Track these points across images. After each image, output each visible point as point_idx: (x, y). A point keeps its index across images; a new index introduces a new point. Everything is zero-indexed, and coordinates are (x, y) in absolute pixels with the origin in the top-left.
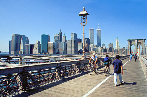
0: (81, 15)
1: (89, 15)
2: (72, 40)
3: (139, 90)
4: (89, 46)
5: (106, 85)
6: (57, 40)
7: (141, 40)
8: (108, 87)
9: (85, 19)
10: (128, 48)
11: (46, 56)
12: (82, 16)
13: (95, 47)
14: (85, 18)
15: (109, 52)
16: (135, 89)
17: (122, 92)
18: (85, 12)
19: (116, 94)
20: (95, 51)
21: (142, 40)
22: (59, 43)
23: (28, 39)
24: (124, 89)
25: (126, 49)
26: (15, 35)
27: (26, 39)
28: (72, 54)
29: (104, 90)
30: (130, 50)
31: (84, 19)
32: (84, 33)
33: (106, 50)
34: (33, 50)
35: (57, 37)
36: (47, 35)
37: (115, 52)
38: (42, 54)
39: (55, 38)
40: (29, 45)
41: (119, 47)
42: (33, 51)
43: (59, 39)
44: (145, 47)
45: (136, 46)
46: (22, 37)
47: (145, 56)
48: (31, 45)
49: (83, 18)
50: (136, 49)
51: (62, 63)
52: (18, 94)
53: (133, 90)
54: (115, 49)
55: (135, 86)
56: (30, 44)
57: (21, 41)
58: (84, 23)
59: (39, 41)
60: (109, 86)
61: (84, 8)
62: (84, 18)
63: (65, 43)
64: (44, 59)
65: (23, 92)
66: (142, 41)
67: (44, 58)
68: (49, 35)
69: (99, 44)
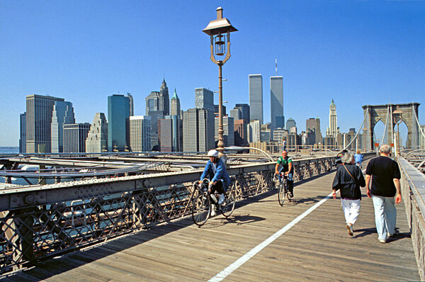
0: (212, 32)
1: (236, 30)
2: (197, 111)
3: (381, 265)
4: (248, 125)
5: (279, 249)
6: (155, 109)
7: (405, 106)
8: (285, 257)
9: (223, 43)
10: (365, 131)
11: (114, 158)
12: (214, 36)
13: (264, 129)
14: (223, 39)
15: (307, 144)
16: (370, 261)
17: (325, 272)
18: (223, 23)
19: (308, 278)
20: (265, 143)
21: (409, 105)
22: (162, 120)
23: (73, 108)
24: (333, 261)
25: (360, 136)
26: (36, 96)
27: (66, 109)
28: (198, 150)
29: (271, 265)
30: (370, 137)
31: (221, 43)
32: (221, 85)
33: (299, 139)
34: (85, 139)
35: (155, 103)
36: (126, 96)
37: (326, 143)
38: (113, 151)
39: (148, 105)
40: (76, 126)
41: (338, 128)
42: (88, 142)
43: (161, 108)
44: (418, 127)
45: (390, 124)
46: (56, 102)
47: (415, 156)
48: (80, 126)
49: (218, 40)
50: (390, 133)
51: (149, 178)
52: (7, 275)
53: (363, 266)
54: (324, 136)
55: (370, 254)
56: (77, 122)
57: (52, 116)
58: (222, 54)
59: (102, 115)
60: (290, 251)
61: (222, 10)
62: (220, 39)
63: (177, 117)
64: (106, 166)
65: (26, 269)
66: (407, 108)
67: (104, 164)
68: (131, 96)
69: (278, 121)
